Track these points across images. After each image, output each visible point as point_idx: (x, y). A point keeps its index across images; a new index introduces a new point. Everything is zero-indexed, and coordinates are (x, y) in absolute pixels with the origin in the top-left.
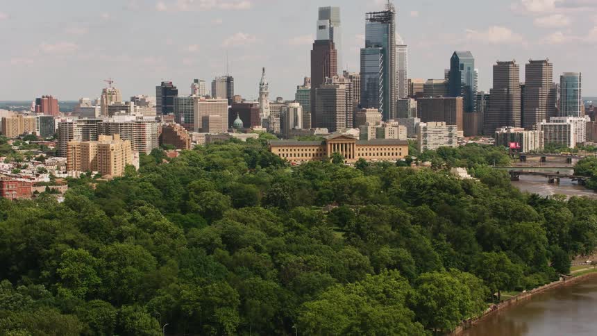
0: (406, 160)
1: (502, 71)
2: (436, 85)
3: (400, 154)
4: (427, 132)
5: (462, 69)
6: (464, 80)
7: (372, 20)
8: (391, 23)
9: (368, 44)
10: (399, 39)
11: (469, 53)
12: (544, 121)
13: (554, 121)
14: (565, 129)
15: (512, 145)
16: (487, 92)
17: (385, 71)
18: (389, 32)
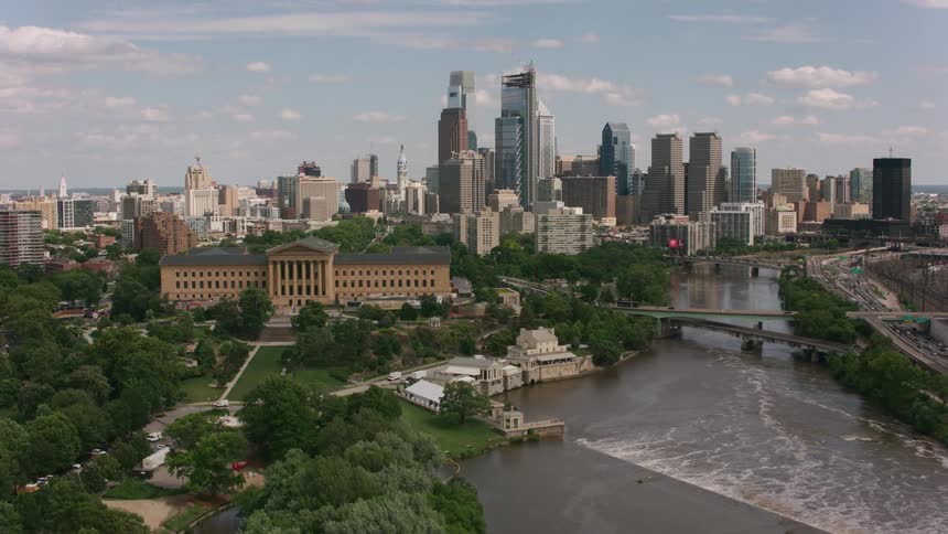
0: (423, 305)
1: (662, 145)
2: (586, 163)
3: (432, 281)
4: (548, 224)
5: (616, 143)
6: (617, 157)
7: (509, 84)
8: (531, 88)
9: (504, 113)
10: (542, 109)
11: (624, 126)
12: (716, 208)
13: (726, 209)
14: (743, 219)
15: (673, 242)
16: (645, 172)
17: (523, 144)
18: (529, 100)
